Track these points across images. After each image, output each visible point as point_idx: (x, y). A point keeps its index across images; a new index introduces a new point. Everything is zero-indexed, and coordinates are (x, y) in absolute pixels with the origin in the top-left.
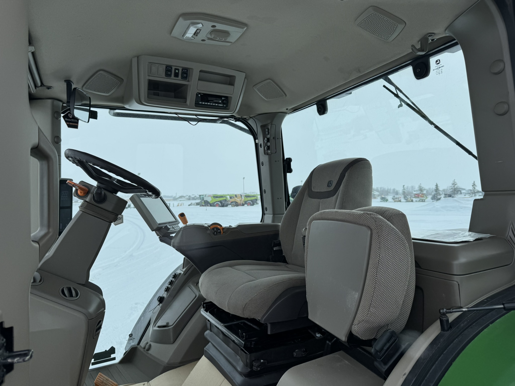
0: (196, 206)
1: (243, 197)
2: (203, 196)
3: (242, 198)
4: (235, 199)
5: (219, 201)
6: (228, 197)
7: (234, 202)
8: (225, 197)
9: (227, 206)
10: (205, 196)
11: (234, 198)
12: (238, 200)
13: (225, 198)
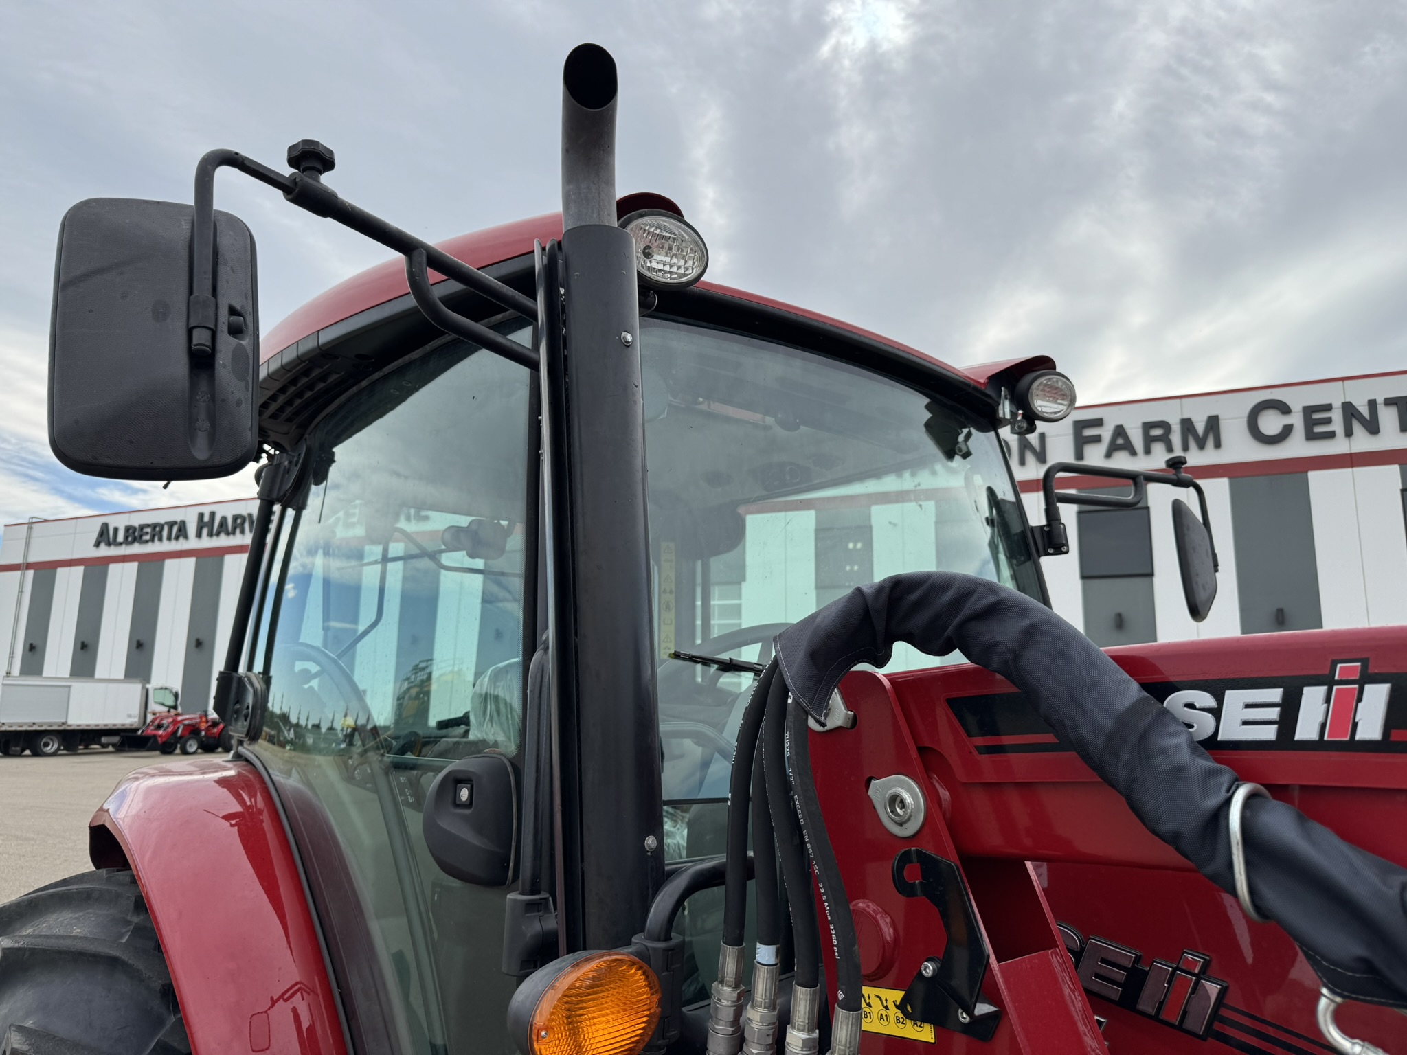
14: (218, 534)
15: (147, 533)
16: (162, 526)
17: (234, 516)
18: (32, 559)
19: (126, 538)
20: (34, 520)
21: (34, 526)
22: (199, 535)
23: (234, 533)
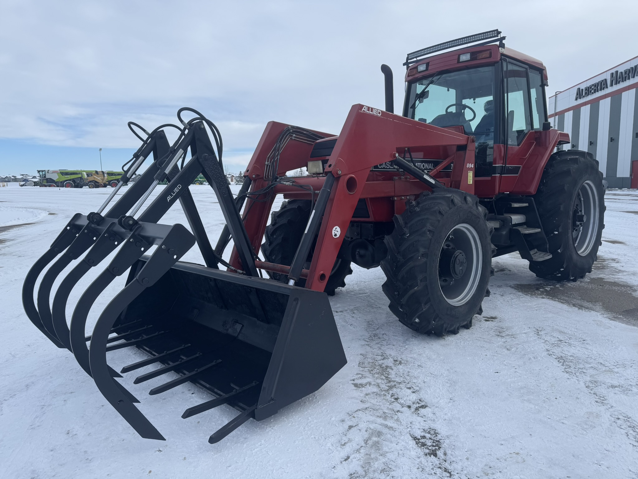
0: (34, 187)
1: (106, 175)
2: (44, 173)
3: (104, 176)
4: (94, 177)
5: (70, 180)
6: (85, 173)
7: (93, 181)
8: (79, 174)
9: (81, 187)
10: (48, 172)
11: (92, 176)
12: (99, 179)
13: (80, 176)
14: (619, 83)
15: (593, 89)
16: (598, 84)
17: (624, 71)
18: (558, 110)
19: (586, 93)
20: (557, 93)
21: (557, 96)
22: (612, 85)
23: (625, 80)
